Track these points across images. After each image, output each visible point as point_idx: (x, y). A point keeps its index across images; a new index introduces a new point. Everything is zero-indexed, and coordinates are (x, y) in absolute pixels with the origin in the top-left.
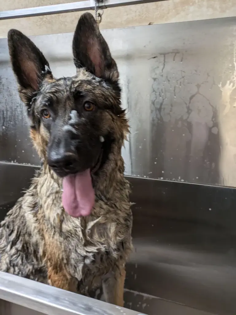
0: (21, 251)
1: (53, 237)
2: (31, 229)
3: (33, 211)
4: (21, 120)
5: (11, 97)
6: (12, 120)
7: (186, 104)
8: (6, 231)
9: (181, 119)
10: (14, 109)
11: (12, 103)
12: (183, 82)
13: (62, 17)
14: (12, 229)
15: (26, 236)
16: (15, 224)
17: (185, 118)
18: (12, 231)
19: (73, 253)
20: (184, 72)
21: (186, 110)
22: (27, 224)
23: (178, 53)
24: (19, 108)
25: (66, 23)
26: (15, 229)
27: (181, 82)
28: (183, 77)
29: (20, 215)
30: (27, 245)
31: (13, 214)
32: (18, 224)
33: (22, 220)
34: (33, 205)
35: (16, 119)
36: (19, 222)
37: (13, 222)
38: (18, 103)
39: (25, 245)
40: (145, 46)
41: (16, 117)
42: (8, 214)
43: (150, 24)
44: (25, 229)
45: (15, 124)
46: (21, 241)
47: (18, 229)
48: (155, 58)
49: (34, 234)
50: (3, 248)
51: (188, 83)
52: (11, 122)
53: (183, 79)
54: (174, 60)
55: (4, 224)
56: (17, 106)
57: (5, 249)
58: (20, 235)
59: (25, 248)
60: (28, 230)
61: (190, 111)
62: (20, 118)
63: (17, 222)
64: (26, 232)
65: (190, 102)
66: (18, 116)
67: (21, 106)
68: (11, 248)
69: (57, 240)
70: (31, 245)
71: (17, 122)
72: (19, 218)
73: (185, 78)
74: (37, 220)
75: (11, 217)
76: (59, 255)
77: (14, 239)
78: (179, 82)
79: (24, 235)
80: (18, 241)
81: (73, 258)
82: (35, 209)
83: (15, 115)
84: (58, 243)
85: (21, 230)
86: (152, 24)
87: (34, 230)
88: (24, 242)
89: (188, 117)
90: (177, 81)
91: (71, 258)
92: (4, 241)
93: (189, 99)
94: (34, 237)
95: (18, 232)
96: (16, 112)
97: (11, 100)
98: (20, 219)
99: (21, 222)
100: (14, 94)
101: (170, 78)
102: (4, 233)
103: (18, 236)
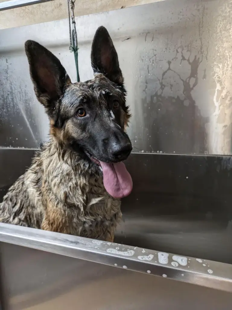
0: (23, 221)
1: (57, 206)
2: (34, 202)
3: (36, 186)
4: (12, 107)
5: (2, 86)
6: (5, 107)
7: (159, 80)
8: (9, 204)
9: (156, 95)
10: (5, 97)
11: (3, 91)
12: (156, 60)
13: (42, 7)
14: (15, 202)
15: (29, 208)
16: (18, 198)
17: (159, 93)
18: (16, 204)
19: (75, 219)
20: (155, 50)
21: (159, 86)
22: (29, 198)
23: (149, 33)
24: (10, 96)
25: (47, 13)
26: (18, 202)
27: (153, 61)
28: (155, 55)
29: (22, 190)
30: (30, 216)
31: (16, 189)
32: (21, 198)
33: (24, 195)
34: (37, 180)
35: (8, 106)
36: (22, 196)
37: (16, 196)
38: (9, 91)
39: (28, 217)
40: (118, 29)
41: (8, 104)
42: (10, 189)
43: (122, 8)
44: (28, 202)
45: (8, 111)
46: (24, 212)
47: (21, 202)
48: (129, 39)
49: (37, 206)
50: (7, 219)
51: (160, 60)
52: (4, 109)
53: (155, 57)
54: (146, 40)
55: (6, 199)
56: (8, 94)
57: (9, 220)
58: (23, 207)
59: (28, 219)
60: (31, 203)
61: (163, 87)
62: (12, 105)
63: (21, 197)
64: (29, 205)
65: (163, 79)
66: (10, 104)
67: (12, 94)
68: (14, 218)
69: (60, 209)
70: (34, 216)
71: (9, 109)
72: (22, 192)
73: (157, 56)
74: (40, 194)
75: (14, 192)
76: (62, 219)
77: (17, 210)
78: (151, 60)
79: (27, 207)
80: (21, 212)
81: (75, 222)
82: (39, 184)
83: (7, 103)
84: (62, 211)
85: (24, 203)
86: (124, 8)
87: (37, 203)
88: (27, 214)
89: (162, 93)
90: (150, 59)
91: (73, 222)
92: (7, 213)
93: (161, 76)
94: (38, 209)
95: (21, 204)
96: (8, 99)
97: (2, 88)
98: (23, 194)
99: (23, 196)
100: (5, 83)
101: (143, 57)
102: (7, 206)
103: (21, 208)
